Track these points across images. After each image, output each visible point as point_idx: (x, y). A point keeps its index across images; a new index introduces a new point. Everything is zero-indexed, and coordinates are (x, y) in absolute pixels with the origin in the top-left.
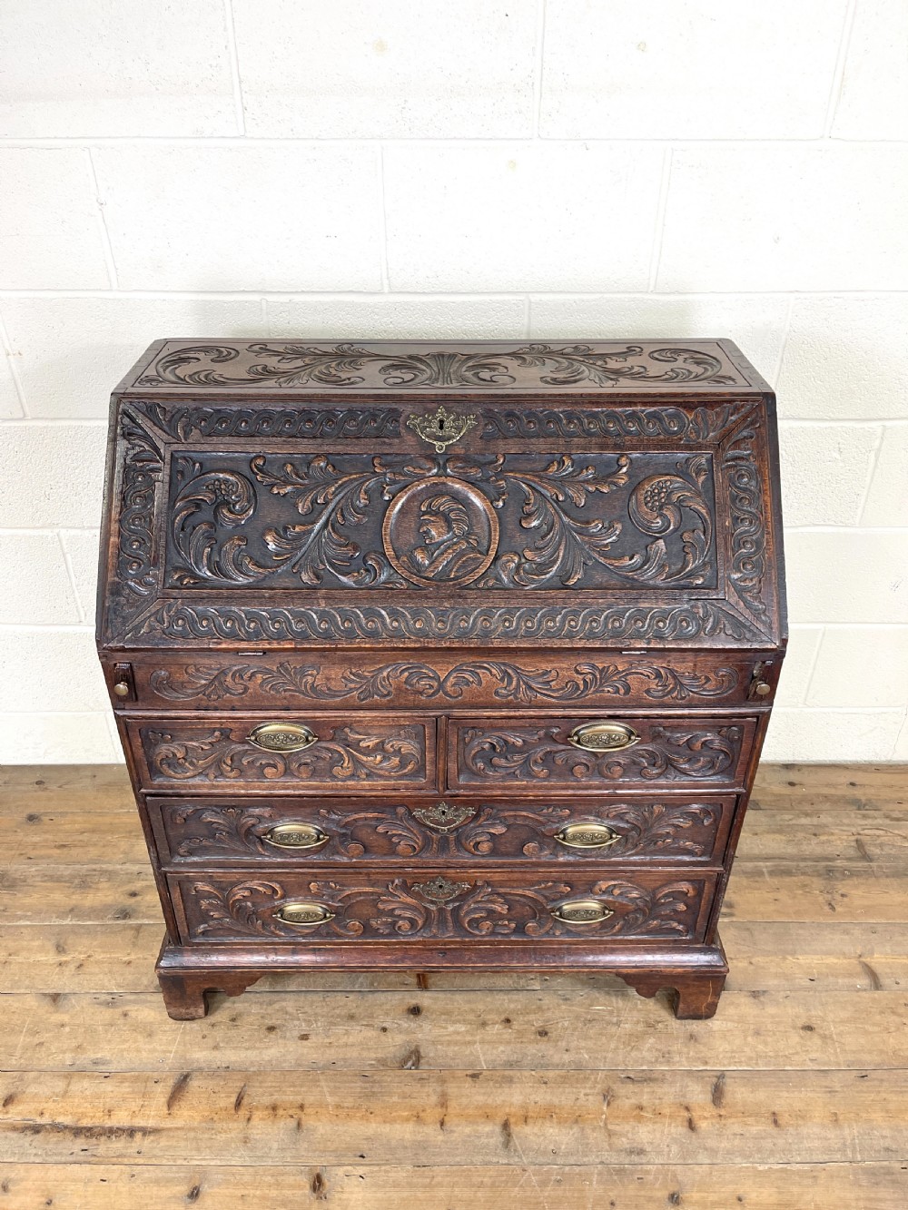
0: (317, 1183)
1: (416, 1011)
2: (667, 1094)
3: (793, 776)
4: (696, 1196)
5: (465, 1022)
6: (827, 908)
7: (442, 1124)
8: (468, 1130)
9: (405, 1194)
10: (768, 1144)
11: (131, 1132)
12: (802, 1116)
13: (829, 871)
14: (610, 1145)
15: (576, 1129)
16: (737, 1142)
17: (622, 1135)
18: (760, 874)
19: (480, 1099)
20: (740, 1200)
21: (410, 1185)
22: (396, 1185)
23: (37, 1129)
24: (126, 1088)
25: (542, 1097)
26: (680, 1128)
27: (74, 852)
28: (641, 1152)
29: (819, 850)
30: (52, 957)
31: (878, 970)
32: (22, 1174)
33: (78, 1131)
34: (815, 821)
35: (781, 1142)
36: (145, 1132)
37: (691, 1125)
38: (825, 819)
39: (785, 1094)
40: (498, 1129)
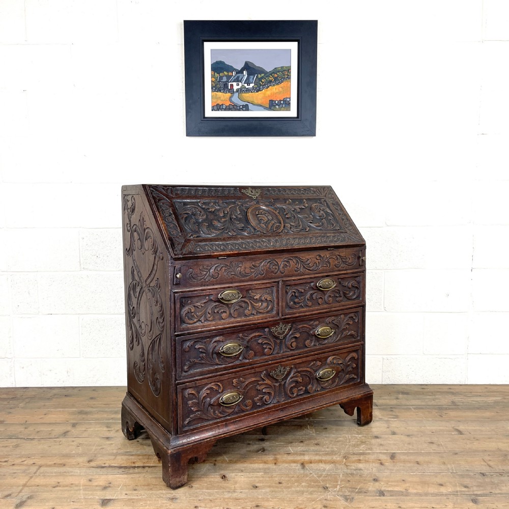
0: (224, 477)
1: (263, 440)
2: (372, 457)
3: (423, 387)
4: (384, 479)
5: (283, 442)
6: (439, 417)
7: (275, 464)
8: (286, 465)
9: (261, 479)
10: (416, 468)
11: (144, 467)
12: (429, 462)
13: (440, 408)
14: (347, 468)
15: (332, 465)
16: (402, 467)
17: (352, 466)
18: (410, 409)
19: (292, 459)
20: (404, 480)
21: (263, 477)
22: (256, 477)
23: (103, 467)
24: (141, 457)
25: (317, 458)
26: (377, 465)
27: (111, 406)
28: (360, 470)
29: (435, 404)
30: (105, 429)
31: (461, 430)
32: (97, 477)
33: (120, 467)
34: (434, 397)
35: (420, 468)
36: (149, 467)
37: (381, 464)
38: (437, 397)
39: (422, 457)
40: (299, 465)
